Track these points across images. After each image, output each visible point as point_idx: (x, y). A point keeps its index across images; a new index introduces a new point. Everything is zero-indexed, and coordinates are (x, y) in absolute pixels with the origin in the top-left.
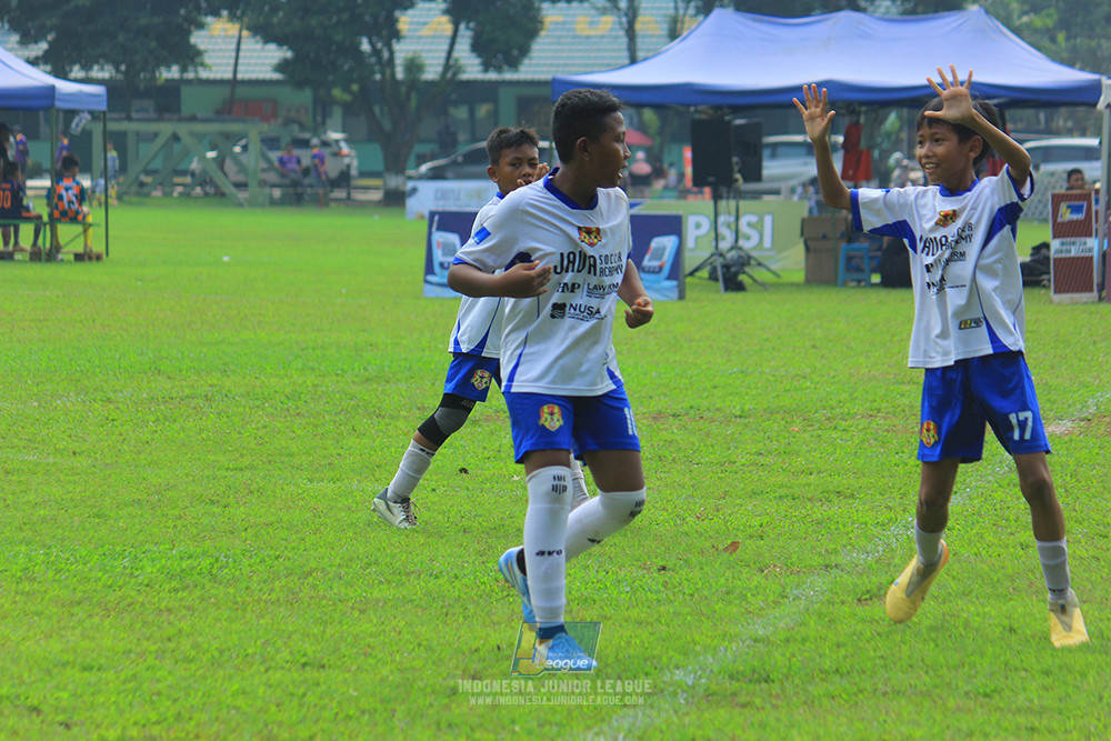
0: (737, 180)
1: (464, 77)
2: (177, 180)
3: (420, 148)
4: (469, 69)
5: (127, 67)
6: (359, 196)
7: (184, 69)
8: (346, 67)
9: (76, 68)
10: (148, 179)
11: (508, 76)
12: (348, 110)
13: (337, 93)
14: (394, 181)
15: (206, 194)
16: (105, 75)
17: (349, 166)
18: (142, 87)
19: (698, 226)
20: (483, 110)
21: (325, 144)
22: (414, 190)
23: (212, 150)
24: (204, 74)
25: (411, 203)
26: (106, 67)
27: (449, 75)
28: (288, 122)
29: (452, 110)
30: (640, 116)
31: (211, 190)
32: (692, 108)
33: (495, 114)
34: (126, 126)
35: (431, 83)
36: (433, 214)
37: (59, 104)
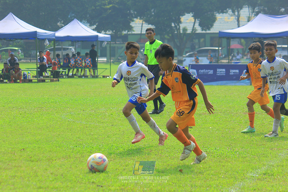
0: (265, 56)
1: (197, 32)
3: (186, 50)
4: (198, 30)
5: (115, 31)
7: (128, 31)
8: (168, 30)
9: (103, 31)
10: (120, 58)
11: (208, 32)
12: (169, 41)
13: (166, 36)
14: (180, 58)
16: (110, 33)
18: (118, 36)
20: (202, 40)
22: (185, 60)
24: (134, 33)
25: (184, 63)
26: (110, 31)
27: (193, 32)
29: (194, 40)
30: (240, 41)
32: (254, 38)
33: (205, 41)
34: (115, 45)
35: (189, 34)
36: (189, 65)
37: (99, 40)
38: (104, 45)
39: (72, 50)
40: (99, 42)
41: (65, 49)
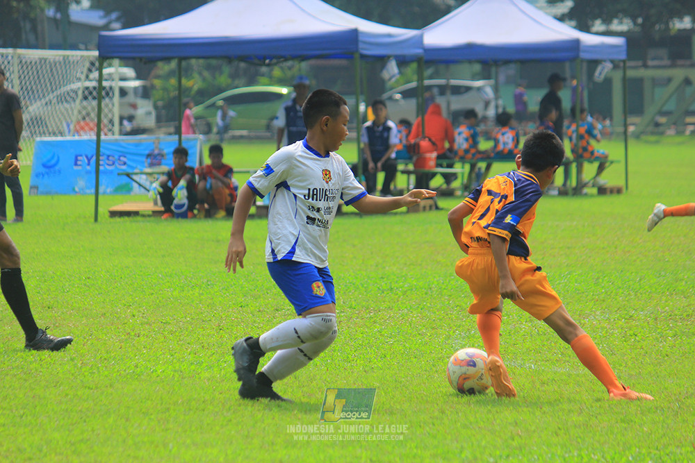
2: (689, 119)
5: (645, 20)
7: (694, 20)
9: (598, 22)
10: (663, 120)
16: (624, 29)
18: (657, 37)
26: (625, 21)
37: (583, 55)
38: (600, 74)
39: (486, 93)
40: (585, 65)
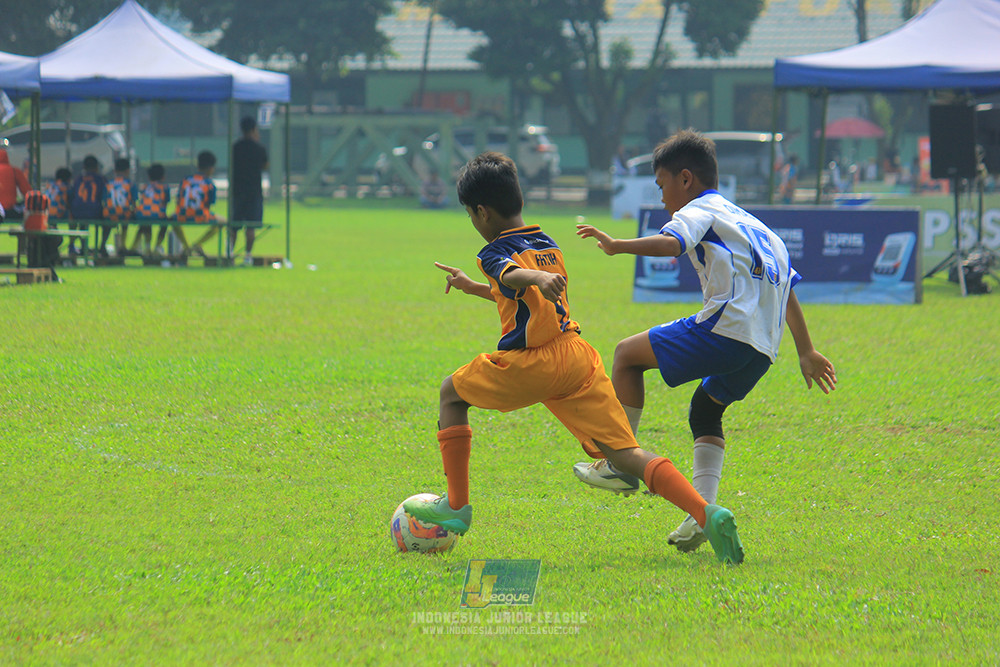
0: (980, 172)
1: (676, 63)
2: (363, 179)
3: (628, 143)
4: (681, 55)
5: (309, 57)
6: (560, 195)
7: (370, 59)
8: (547, 54)
9: (254, 56)
10: (329, 178)
11: (725, 62)
12: (549, 101)
13: (536, 82)
14: (599, 179)
15: (394, 195)
16: (286, 65)
17: (549, 164)
18: (324, 78)
19: (936, 223)
20: (697, 100)
21: (525, 138)
22: (620, 189)
23: (400, 146)
24: (392, 64)
25: (617, 202)
26: (286, 57)
27: (659, 61)
28: (483, 114)
29: (662, 100)
30: (870, 103)
31: (397, 189)
32: (931, 93)
33: (709, 105)
34: (307, 120)
35: (639, 72)
36: (643, 212)
37: (237, 95)
38: (263, 119)
39: (115, 141)
40: (238, 107)
41: (79, 137)
